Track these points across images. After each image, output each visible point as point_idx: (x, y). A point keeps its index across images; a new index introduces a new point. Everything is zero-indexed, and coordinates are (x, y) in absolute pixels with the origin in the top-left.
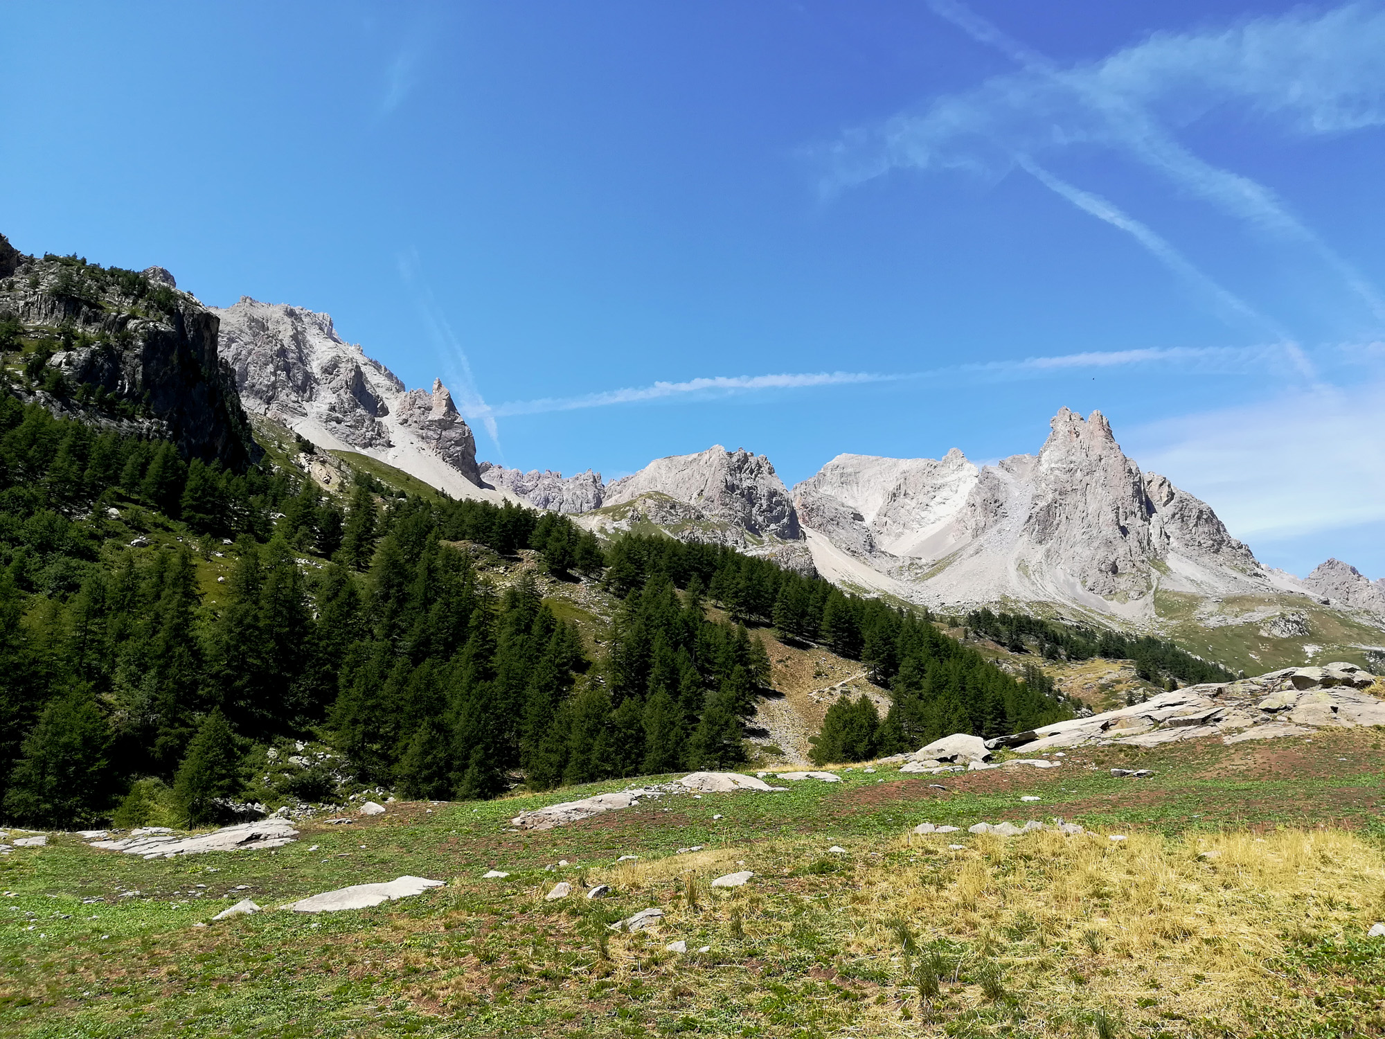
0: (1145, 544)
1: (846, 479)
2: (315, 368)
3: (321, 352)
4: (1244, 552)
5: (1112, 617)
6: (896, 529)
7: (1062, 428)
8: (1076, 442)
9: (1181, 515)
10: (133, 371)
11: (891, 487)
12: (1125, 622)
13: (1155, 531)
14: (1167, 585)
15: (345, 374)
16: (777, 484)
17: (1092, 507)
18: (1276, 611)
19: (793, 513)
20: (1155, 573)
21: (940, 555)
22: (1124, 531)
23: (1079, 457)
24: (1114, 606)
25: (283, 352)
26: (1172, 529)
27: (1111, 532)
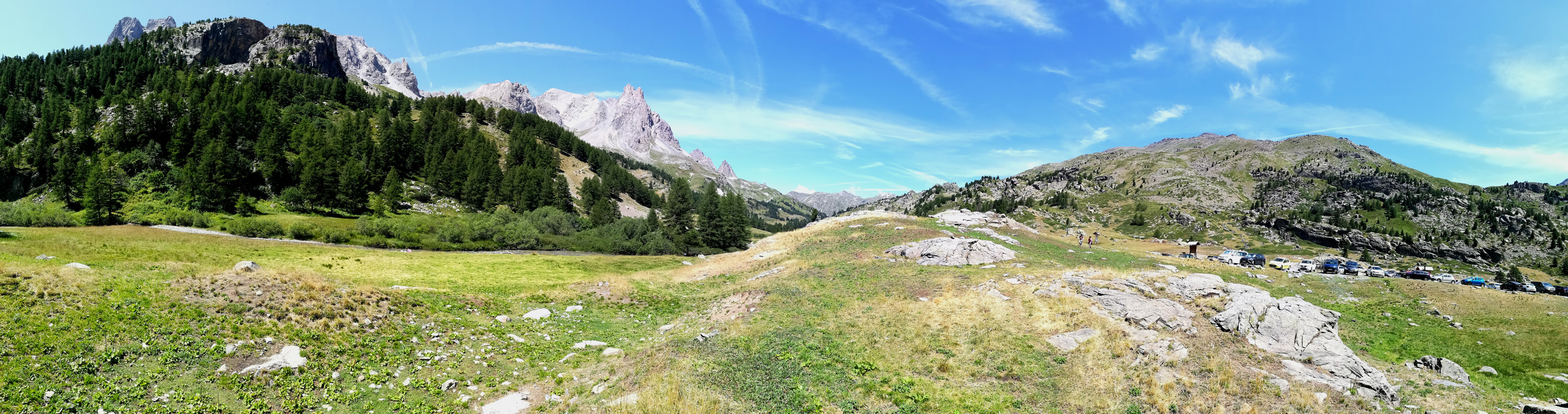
0: (649, 135)
1: (554, 98)
2: (360, 57)
3: (362, 51)
4: (677, 142)
5: (637, 157)
6: (569, 118)
7: (627, 91)
8: (631, 97)
9: (661, 127)
10: (314, 58)
11: (569, 103)
12: (640, 159)
13: (653, 131)
14: (654, 149)
15: (371, 58)
16: (530, 97)
17: (635, 120)
18: (684, 162)
19: (535, 108)
20: (651, 144)
21: (584, 129)
22: (644, 129)
23: (632, 102)
24: (638, 153)
25: (349, 52)
26: (658, 131)
27: (640, 129)
